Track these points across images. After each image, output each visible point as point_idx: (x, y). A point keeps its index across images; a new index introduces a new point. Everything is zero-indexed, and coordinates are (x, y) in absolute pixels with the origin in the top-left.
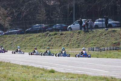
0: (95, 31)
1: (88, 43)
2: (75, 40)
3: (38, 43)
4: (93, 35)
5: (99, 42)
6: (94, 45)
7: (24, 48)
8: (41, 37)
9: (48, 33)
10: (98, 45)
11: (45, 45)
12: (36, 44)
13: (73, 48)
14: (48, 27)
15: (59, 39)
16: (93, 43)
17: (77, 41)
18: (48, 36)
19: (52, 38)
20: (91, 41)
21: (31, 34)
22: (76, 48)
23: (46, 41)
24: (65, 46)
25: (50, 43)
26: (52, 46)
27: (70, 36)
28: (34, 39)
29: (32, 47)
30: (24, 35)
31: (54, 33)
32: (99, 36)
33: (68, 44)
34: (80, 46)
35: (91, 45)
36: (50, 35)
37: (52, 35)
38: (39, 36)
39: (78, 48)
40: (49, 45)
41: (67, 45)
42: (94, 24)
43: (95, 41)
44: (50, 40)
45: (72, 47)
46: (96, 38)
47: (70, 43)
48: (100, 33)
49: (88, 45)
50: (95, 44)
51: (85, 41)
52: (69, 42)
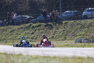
0: (83, 21)
1: (75, 35)
2: (61, 32)
3: (20, 36)
4: (81, 26)
5: (88, 34)
6: (83, 38)
7: (5, 41)
8: (23, 29)
9: (31, 25)
10: (86, 37)
11: (27, 38)
12: (18, 37)
13: (59, 40)
14: (32, 18)
15: (43, 31)
16: (81, 35)
17: (63, 33)
18: (31, 28)
19: (35, 30)
20: (79, 32)
21: (13, 26)
22: (62, 40)
23: (29, 33)
24: (50, 39)
25: (33, 35)
26: (36, 39)
27: (56, 28)
28: (15, 31)
29: (13, 40)
30: (4, 27)
31: (38, 25)
32: (88, 27)
33: (54, 37)
34: (67, 38)
35: (79, 37)
36: (33, 27)
37: (36, 27)
38: (21, 28)
39: (64, 40)
40: (32, 38)
41: (52, 37)
42: (83, 15)
43: (83, 32)
44: (33, 33)
45: (57, 40)
46: (85, 29)
47: (56, 35)
48: (89, 24)
49: (76, 37)
50: (83, 35)
51: (73, 33)
52: (54, 34)
